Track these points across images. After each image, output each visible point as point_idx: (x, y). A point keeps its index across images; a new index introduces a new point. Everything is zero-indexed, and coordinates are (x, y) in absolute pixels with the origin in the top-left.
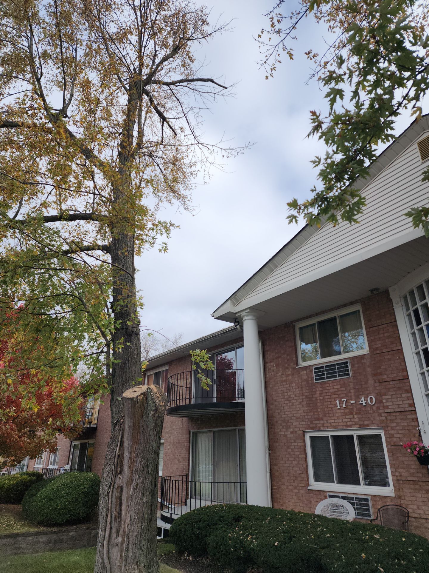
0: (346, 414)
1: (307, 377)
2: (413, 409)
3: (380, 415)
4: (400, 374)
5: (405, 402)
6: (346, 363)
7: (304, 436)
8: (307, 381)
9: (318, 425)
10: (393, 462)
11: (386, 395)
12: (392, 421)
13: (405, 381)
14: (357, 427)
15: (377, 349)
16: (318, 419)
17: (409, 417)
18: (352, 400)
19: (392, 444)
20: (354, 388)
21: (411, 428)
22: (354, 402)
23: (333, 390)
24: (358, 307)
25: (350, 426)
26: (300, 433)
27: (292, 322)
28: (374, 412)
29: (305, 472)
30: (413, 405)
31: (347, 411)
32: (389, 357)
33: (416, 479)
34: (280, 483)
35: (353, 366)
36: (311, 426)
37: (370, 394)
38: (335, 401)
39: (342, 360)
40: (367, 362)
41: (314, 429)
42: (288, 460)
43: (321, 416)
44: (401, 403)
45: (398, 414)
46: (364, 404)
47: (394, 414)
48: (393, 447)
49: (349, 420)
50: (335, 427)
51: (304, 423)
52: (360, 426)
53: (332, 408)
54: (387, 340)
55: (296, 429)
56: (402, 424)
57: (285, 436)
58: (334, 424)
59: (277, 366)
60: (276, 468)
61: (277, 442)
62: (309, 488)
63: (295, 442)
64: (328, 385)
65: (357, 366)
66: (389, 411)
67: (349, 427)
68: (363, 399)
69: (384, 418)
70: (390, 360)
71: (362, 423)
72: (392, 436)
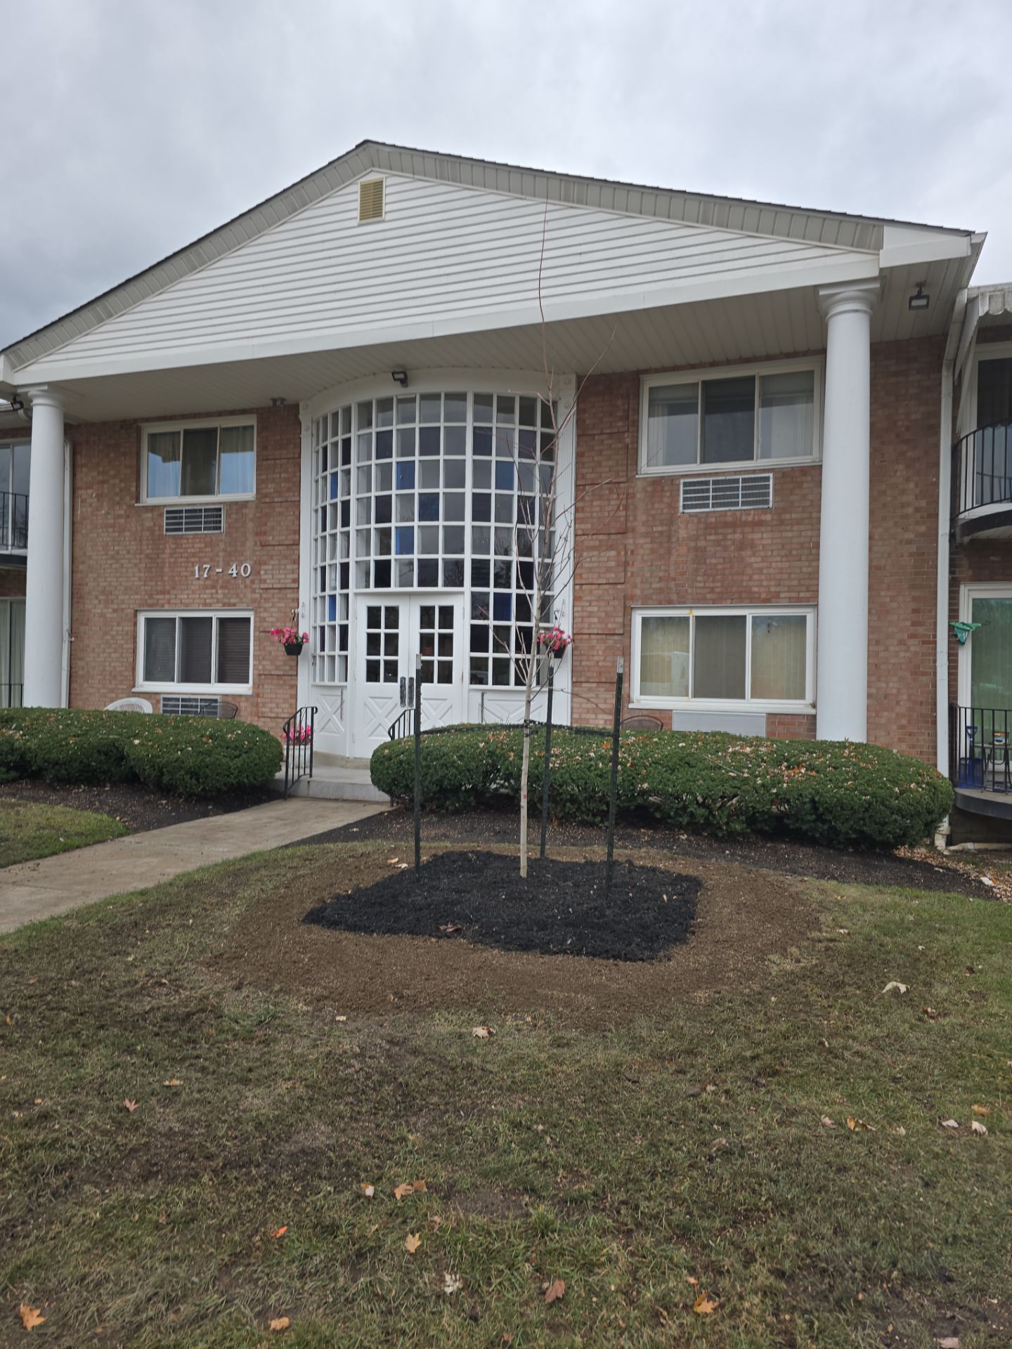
0: (206, 587)
1: (152, 524)
2: (296, 586)
3: (254, 591)
4: (290, 537)
5: (288, 576)
6: (220, 510)
7: (135, 616)
8: (151, 530)
9: (160, 602)
10: (258, 653)
11: (265, 564)
12: (267, 600)
13: (294, 547)
14: (219, 606)
15: (266, 496)
16: (163, 593)
17: (289, 595)
18: (218, 567)
19: (262, 629)
20: (224, 550)
21: (288, 610)
22: (220, 570)
23: (193, 550)
24: (251, 421)
25: (210, 605)
26: (131, 611)
27: (136, 421)
28: (246, 587)
29: (130, 669)
30: (297, 581)
31: (209, 582)
32: (280, 510)
33: (281, 673)
34: (86, 685)
35: (228, 516)
36: (150, 602)
37: (246, 561)
38: (193, 566)
39: (213, 504)
40: (249, 512)
41: (152, 607)
42: (104, 651)
43: (167, 588)
44: (283, 576)
45: (277, 591)
46: (235, 575)
47: (272, 591)
48: (262, 634)
49: (210, 596)
50: (186, 605)
51: (139, 597)
52: (224, 605)
53: (186, 577)
54: (283, 485)
55: (123, 606)
56: (279, 605)
57: (102, 615)
58: (187, 601)
59: (99, 497)
60: (80, 663)
61: (87, 624)
62: (134, 690)
63: (118, 625)
64: (185, 541)
65: (234, 516)
66: (266, 586)
67: (206, 606)
68: (234, 567)
69: (257, 596)
70: (281, 514)
71: (226, 601)
72: (264, 620)
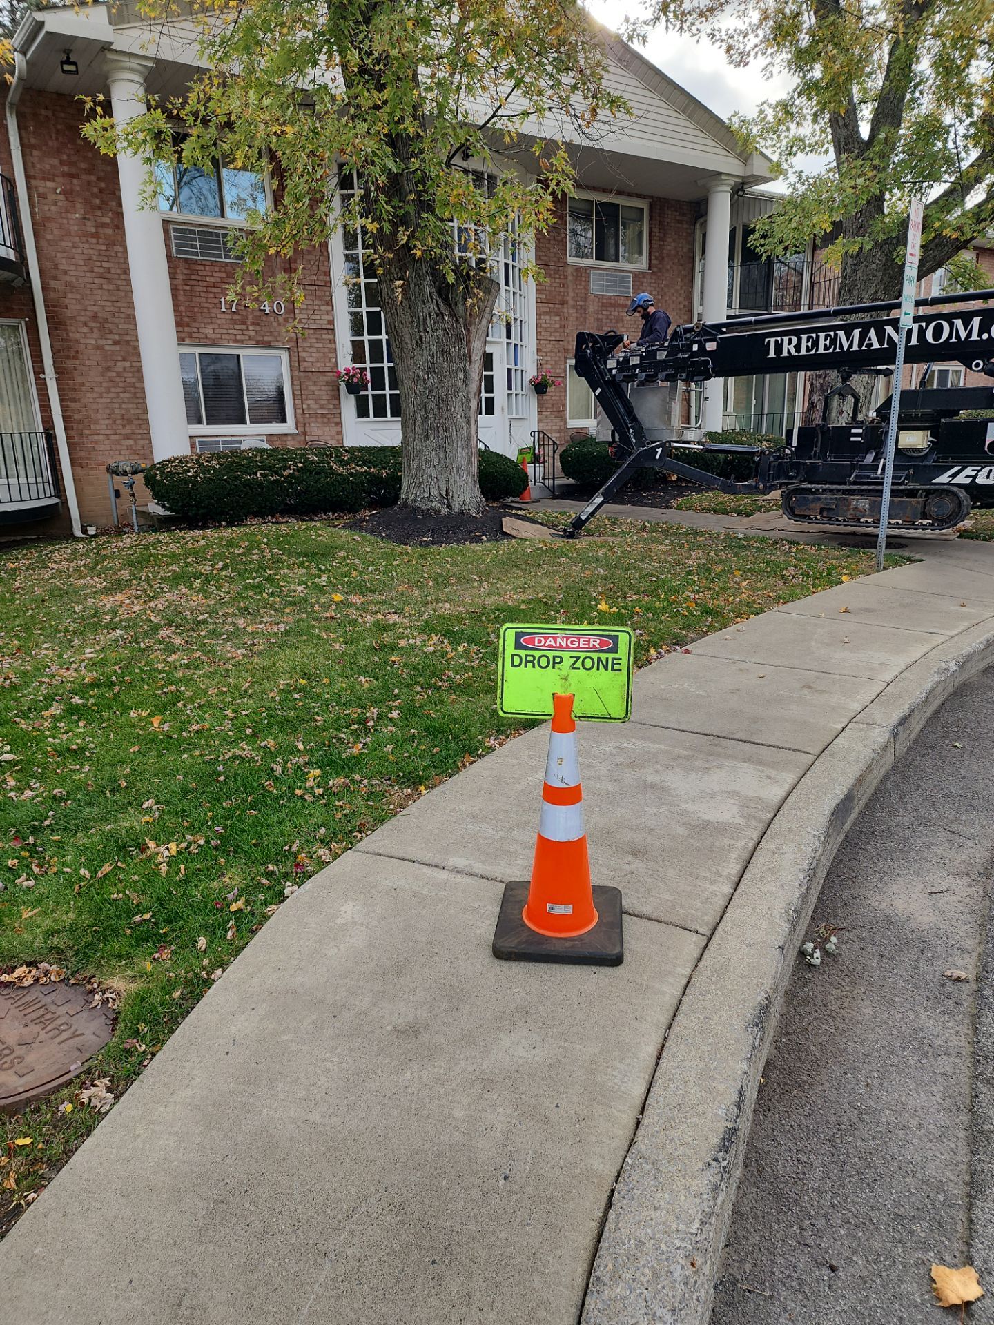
0: (236, 322)
2: (331, 327)
4: (321, 278)
5: (323, 317)
10: (299, 393)
12: (304, 340)
13: (325, 288)
16: (181, 325)
17: (324, 336)
19: (302, 369)
21: (327, 350)
23: (213, 279)
25: (242, 341)
28: (279, 325)
31: (236, 317)
32: (309, 248)
38: (216, 298)
44: (318, 317)
45: (312, 331)
46: (267, 312)
47: (308, 331)
48: (302, 374)
49: (240, 332)
50: (214, 340)
52: (258, 342)
56: (317, 345)
59: (67, 194)
64: (202, 268)
68: (266, 303)
69: (293, 335)
70: (309, 252)
72: (303, 359)
